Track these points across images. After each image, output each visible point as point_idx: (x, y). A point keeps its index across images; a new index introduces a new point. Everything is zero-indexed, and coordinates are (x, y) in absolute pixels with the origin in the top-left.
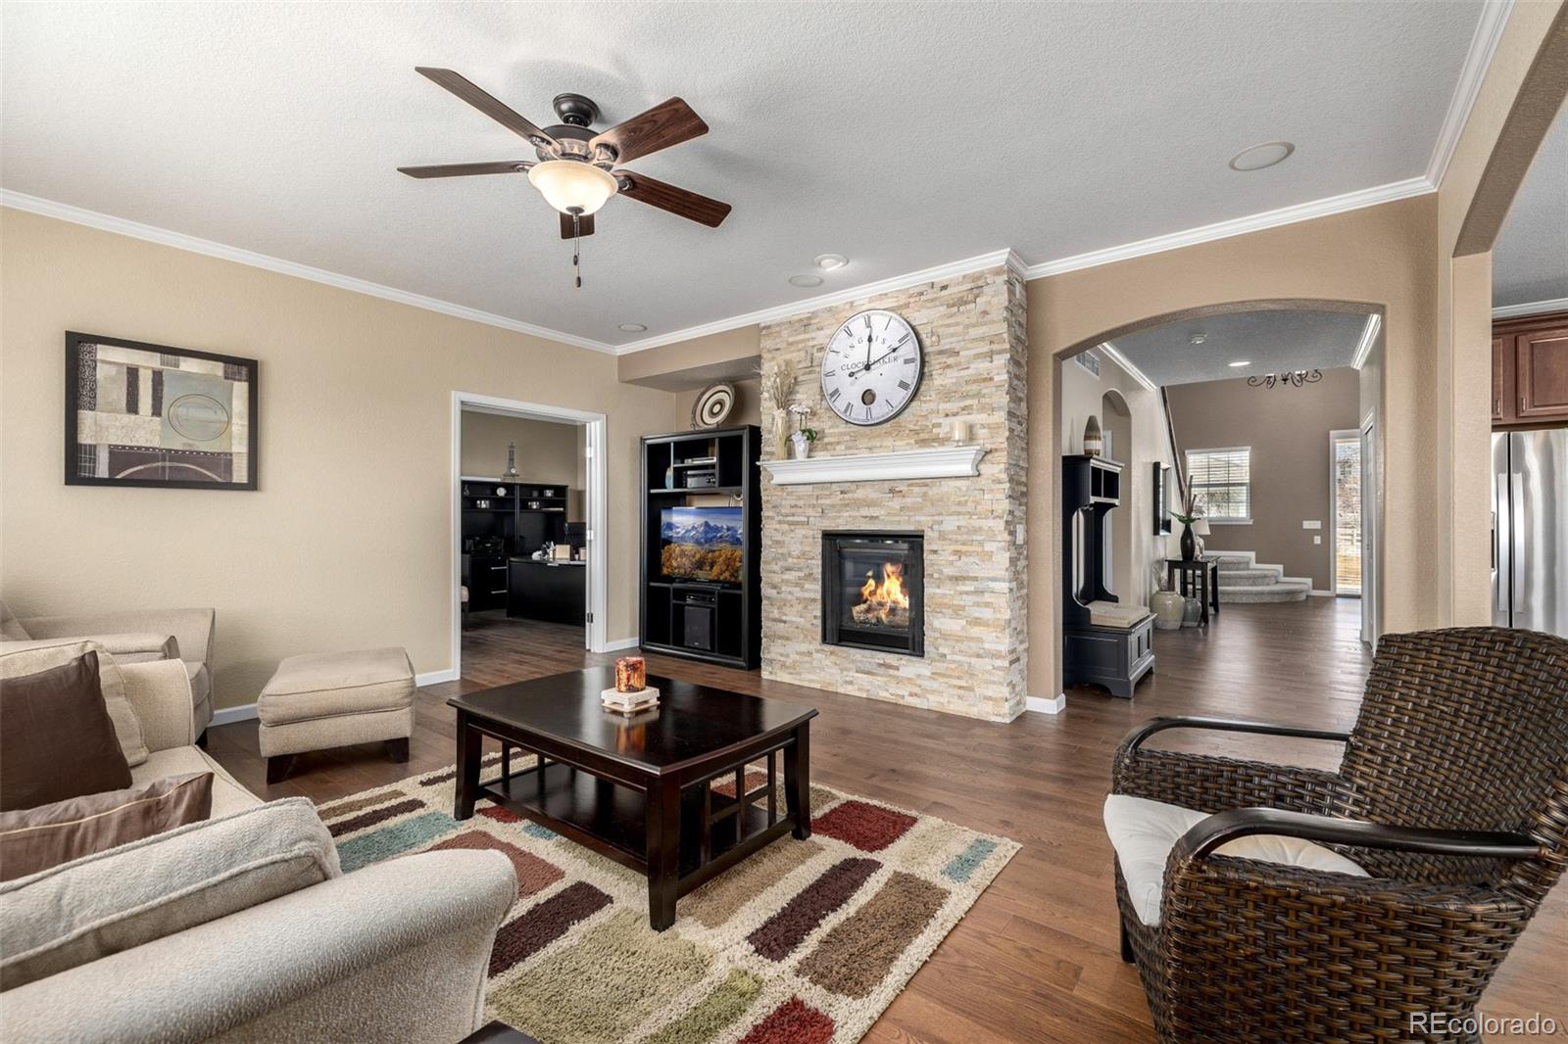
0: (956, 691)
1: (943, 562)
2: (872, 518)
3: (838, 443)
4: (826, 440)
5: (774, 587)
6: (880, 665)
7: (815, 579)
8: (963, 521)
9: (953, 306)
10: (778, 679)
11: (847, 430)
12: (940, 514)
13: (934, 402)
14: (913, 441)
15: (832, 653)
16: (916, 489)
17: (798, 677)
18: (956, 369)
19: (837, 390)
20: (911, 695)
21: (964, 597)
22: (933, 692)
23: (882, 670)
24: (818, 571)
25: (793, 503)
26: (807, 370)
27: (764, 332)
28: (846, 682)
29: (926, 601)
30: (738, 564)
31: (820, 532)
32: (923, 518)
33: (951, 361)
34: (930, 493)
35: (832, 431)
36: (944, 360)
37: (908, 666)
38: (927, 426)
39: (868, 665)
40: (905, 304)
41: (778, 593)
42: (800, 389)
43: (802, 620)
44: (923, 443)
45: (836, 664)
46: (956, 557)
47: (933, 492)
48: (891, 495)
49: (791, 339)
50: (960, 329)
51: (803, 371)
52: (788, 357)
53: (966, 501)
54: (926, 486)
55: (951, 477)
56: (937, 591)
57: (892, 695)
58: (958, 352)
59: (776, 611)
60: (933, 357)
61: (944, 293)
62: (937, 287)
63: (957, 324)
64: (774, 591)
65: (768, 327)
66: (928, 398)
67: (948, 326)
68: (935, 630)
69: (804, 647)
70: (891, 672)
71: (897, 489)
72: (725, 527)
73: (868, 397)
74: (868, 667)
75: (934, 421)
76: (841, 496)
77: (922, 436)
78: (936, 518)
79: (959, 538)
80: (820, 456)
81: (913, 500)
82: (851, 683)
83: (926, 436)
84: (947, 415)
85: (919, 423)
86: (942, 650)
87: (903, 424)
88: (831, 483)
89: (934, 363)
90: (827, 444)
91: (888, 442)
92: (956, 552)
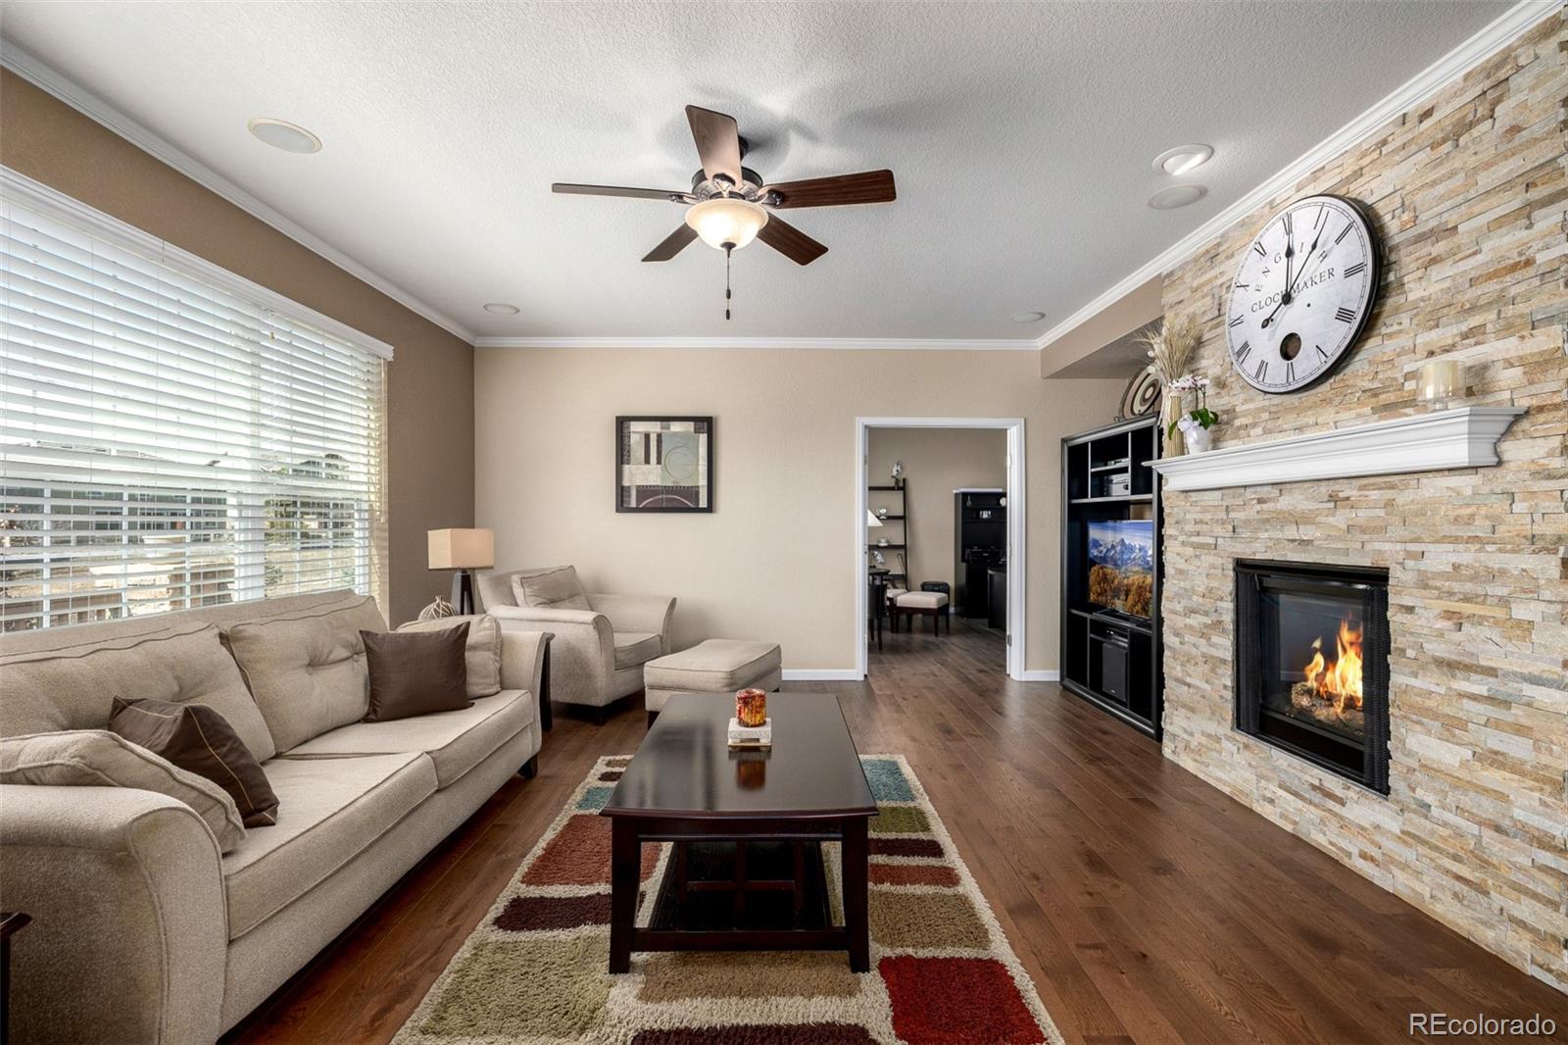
0: (1448, 881)
1: (1426, 631)
2: (1302, 542)
3: (1254, 425)
4: (1237, 423)
5: (1177, 635)
6: (1314, 787)
7: (1224, 631)
8: (1466, 556)
9: (1444, 141)
10: (1182, 764)
11: (1267, 403)
12: (1417, 540)
13: (1407, 333)
14: (1367, 410)
15: (1246, 747)
16: (1374, 495)
17: (1204, 769)
18: (1450, 262)
19: (1246, 345)
20: (1364, 856)
21: (1467, 703)
22: (1405, 866)
23: (1317, 797)
24: (1228, 618)
25: (1198, 517)
26: (1215, 322)
27: (1167, 282)
28: (1265, 798)
29: (1391, 696)
30: (1148, 595)
31: (1231, 560)
32: (1387, 547)
33: (1439, 248)
34: (1400, 500)
35: (1245, 407)
36: (1424, 251)
37: (1360, 806)
38: (1395, 379)
39: (1296, 782)
40: (1355, 172)
41: (1181, 643)
42: (1205, 352)
43: (1208, 687)
44: (1388, 409)
45: (1250, 765)
46: (1448, 624)
47: (1404, 498)
48: (1332, 505)
49: (1195, 284)
50: (1458, 180)
51: (1210, 324)
52: (1190, 310)
53: (1472, 516)
54: (1393, 487)
55: (1442, 470)
56: (1413, 682)
57: (1331, 843)
58: (1455, 228)
59: (1179, 668)
60: (1403, 252)
61: (1428, 123)
62: (1411, 122)
63: (1453, 174)
64: (1177, 640)
65: (1171, 274)
66: (1395, 328)
67: (1434, 183)
68: (1410, 754)
69: (1212, 728)
70: (1331, 804)
71: (1341, 495)
72: (1137, 546)
73: (1289, 347)
74: (1295, 785)
75: (1407, 369)
76: (1258, 507)
77: (1384, 398)
78: (1411, 547)
79: (1456, 587)
80: (1230, 445)
81: (1369, 513)
82: (1271, 801)
83: (1391, 397)
84: (1431, 354)
85: (1380, 376)
86: (1420, 793)
87: (1350, 382)
88: (1245, 487)
89: (1407, 264)
90: (1240, 428)
91: (1327, 415)
92: (1449, 615)
